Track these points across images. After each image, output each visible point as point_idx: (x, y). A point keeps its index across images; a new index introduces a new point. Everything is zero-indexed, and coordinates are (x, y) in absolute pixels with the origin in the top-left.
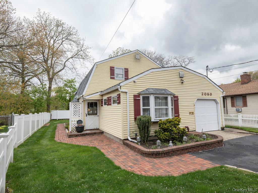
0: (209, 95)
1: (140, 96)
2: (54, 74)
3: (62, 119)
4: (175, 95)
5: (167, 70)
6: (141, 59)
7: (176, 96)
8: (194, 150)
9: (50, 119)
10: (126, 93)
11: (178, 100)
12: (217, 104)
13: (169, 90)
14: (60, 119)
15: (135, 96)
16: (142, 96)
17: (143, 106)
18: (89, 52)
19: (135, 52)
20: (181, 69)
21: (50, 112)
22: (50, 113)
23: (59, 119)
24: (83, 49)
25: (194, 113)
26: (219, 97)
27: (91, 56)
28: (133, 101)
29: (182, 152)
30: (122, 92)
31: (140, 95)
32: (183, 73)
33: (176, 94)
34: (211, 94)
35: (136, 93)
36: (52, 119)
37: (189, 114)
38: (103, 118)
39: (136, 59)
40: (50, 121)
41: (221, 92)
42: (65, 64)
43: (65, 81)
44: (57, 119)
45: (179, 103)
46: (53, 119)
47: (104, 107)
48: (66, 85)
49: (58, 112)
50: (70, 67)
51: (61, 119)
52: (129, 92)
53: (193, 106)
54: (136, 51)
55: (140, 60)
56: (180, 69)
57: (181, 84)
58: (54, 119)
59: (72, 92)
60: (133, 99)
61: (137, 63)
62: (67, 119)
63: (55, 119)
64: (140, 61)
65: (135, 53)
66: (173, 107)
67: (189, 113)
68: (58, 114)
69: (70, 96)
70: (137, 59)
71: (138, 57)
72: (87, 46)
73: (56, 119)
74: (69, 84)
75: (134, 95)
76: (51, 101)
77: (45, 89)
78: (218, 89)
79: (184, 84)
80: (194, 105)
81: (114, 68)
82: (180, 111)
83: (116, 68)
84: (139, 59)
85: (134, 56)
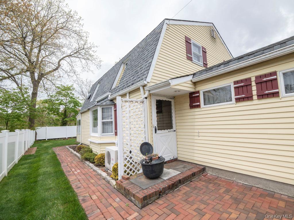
2: (41, 76)
3: (55, 139)
9: (34, 140)
14: (51, 139)
18: (95, 51)
19: (210, 25)
21: (34, 129)
22: (35, 131)
23: (49, 139)
24: (85, 47)
27: (98, 57)
36: (37, 139)
38: (200, 134)
40: (35, 142)
42: (60, 63)
43: (58, 88)
44: (47, 140)
46: (39, 140)
47: (203, 109)
48: (59, 93)
49: (47, 130)
50: (66, 70)
51: (53, 139)
54: (212, 25)
55: (215, 40)
58: (41, 140)
59: (69, 102)
62: (62, 138)
63: (43, 140)
64: (216, 43)
65: (210, 28)
68: (47, 132)
69: (66, 108)
70: (212, 38)
71: (213, 34)
72: (91, 44)
73: (45, 139)
74: (63, 92)
76: (36, 113)
77: (25, 96)
81: (190, 40)
85: (210, 31)
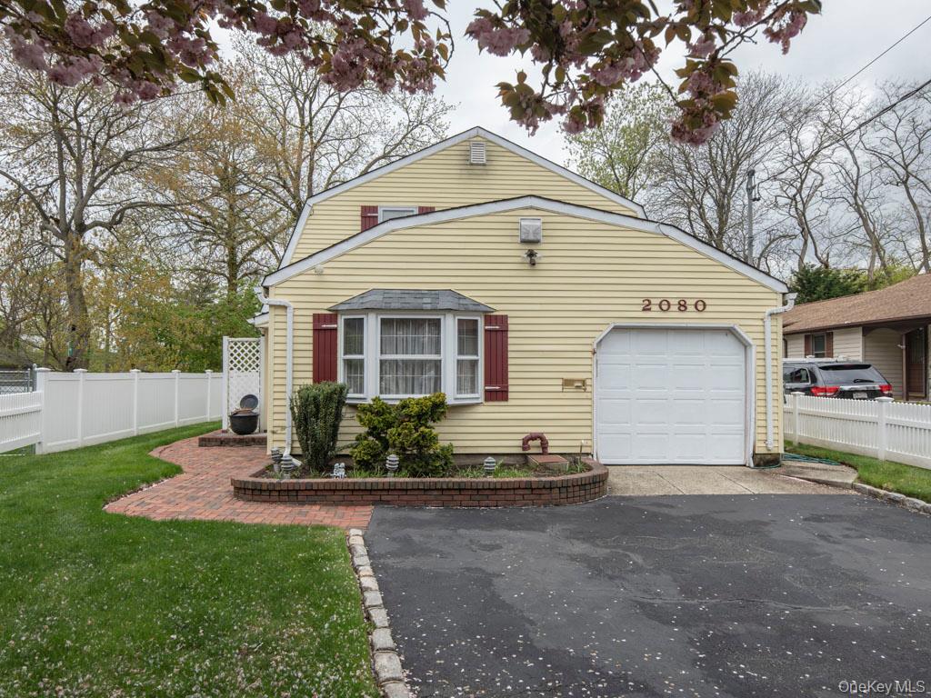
0: (690, 308)
1: (339, 316)
4: (495, 314)
5: (462, 220)
6: (494, 163)
7: (496, 316)
8: (406, 498)
10: (285, 307)
11: (505, 331)
12: (746, 347)
13: (466, 294)
15: (318, 318)
16: (344, 317)
17: (345, 354)
19: (465, 137)
20: (531, 208)
25: (588, 382)
26: (761, 316)
28: (310, 333)
29: (353, 498)
30: (271, 306)
31: (336, 315)
32: (538, 223)
33: (500, 310)
34: (705, 305)
35: (323, 308)
37: (560, 389)
39: (472, 164)
41: (774, 296)
45: (510, 341)
52: (293, 305)
53: (590, 355)
54: (474, 133)
55: (487, 168)
56: (527, 208)
57: (527, 266)
60: (311, 326)
61: (474, 182)
64: (490, 172)
65: (468, 144)
66: (481, 357)
67: (560, 382)
70: (472, 167)
71: (478, 156)
75: (314, 315)
78: (750, 279)
79: (537, 267)
80: (594, 353)
81: (375, 209)
82: (510, 375)
83: (384, 211)
84: (484, 165)
85: (463, 153)
